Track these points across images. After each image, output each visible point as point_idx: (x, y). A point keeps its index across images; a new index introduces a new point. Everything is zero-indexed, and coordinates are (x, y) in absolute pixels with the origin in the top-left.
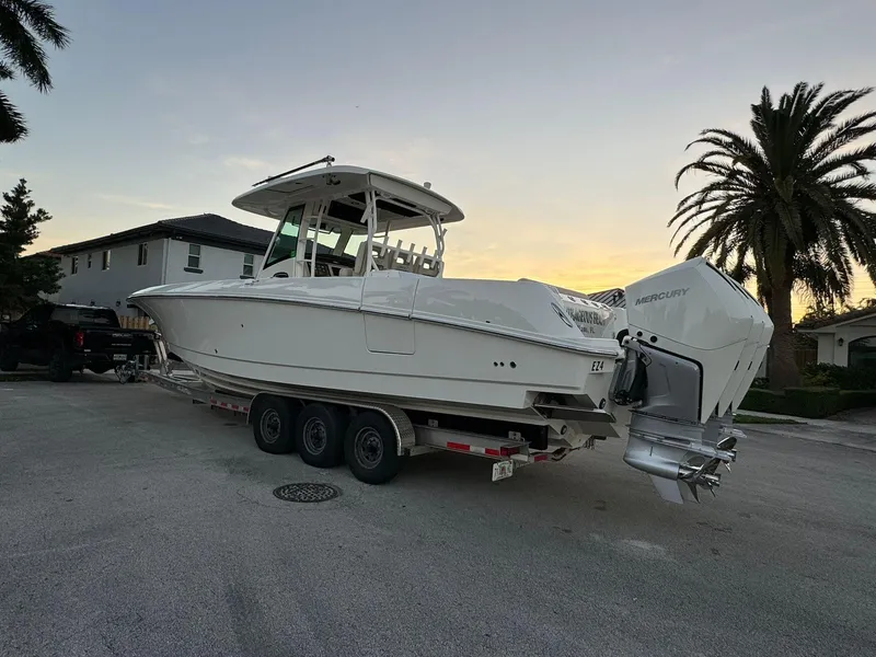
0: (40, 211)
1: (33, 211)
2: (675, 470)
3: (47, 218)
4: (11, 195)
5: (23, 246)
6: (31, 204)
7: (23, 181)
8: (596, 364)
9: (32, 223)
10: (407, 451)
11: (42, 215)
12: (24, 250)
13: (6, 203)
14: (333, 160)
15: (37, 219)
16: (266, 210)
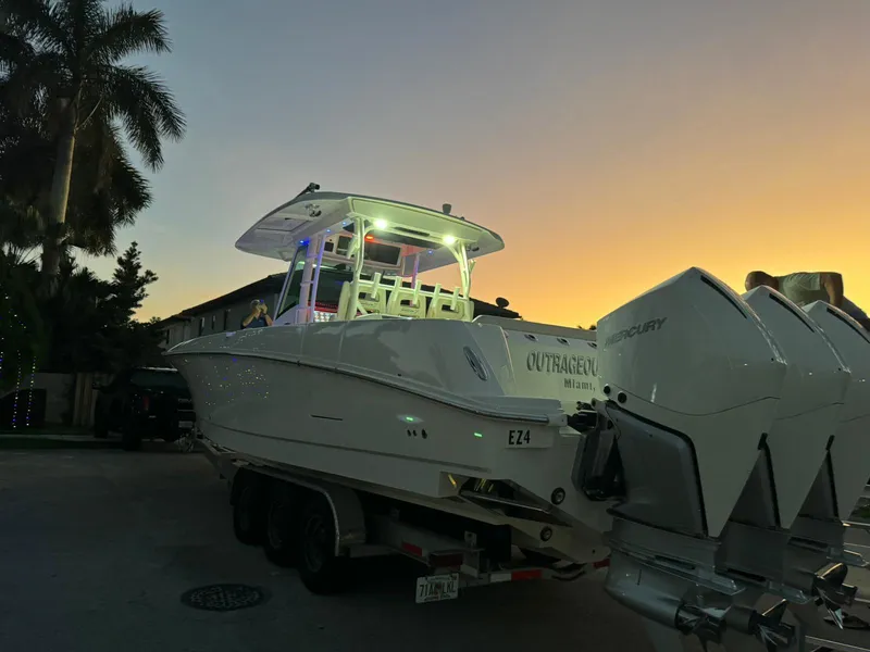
0: (149, 273)
1: (141, 273)
2: (671, 611)
3: (155, 279)
4: (124, 258)
5: (133, 309)
6: (139, 266)
7: (134, 244)
8: (516, 435)
9: (142, 285)
10: (346, 549)
11: (150, 277)
12: (134, 313)
13: (118, 267)
14: (318, 187)
15: (144, 281)
16: (280, 253)
